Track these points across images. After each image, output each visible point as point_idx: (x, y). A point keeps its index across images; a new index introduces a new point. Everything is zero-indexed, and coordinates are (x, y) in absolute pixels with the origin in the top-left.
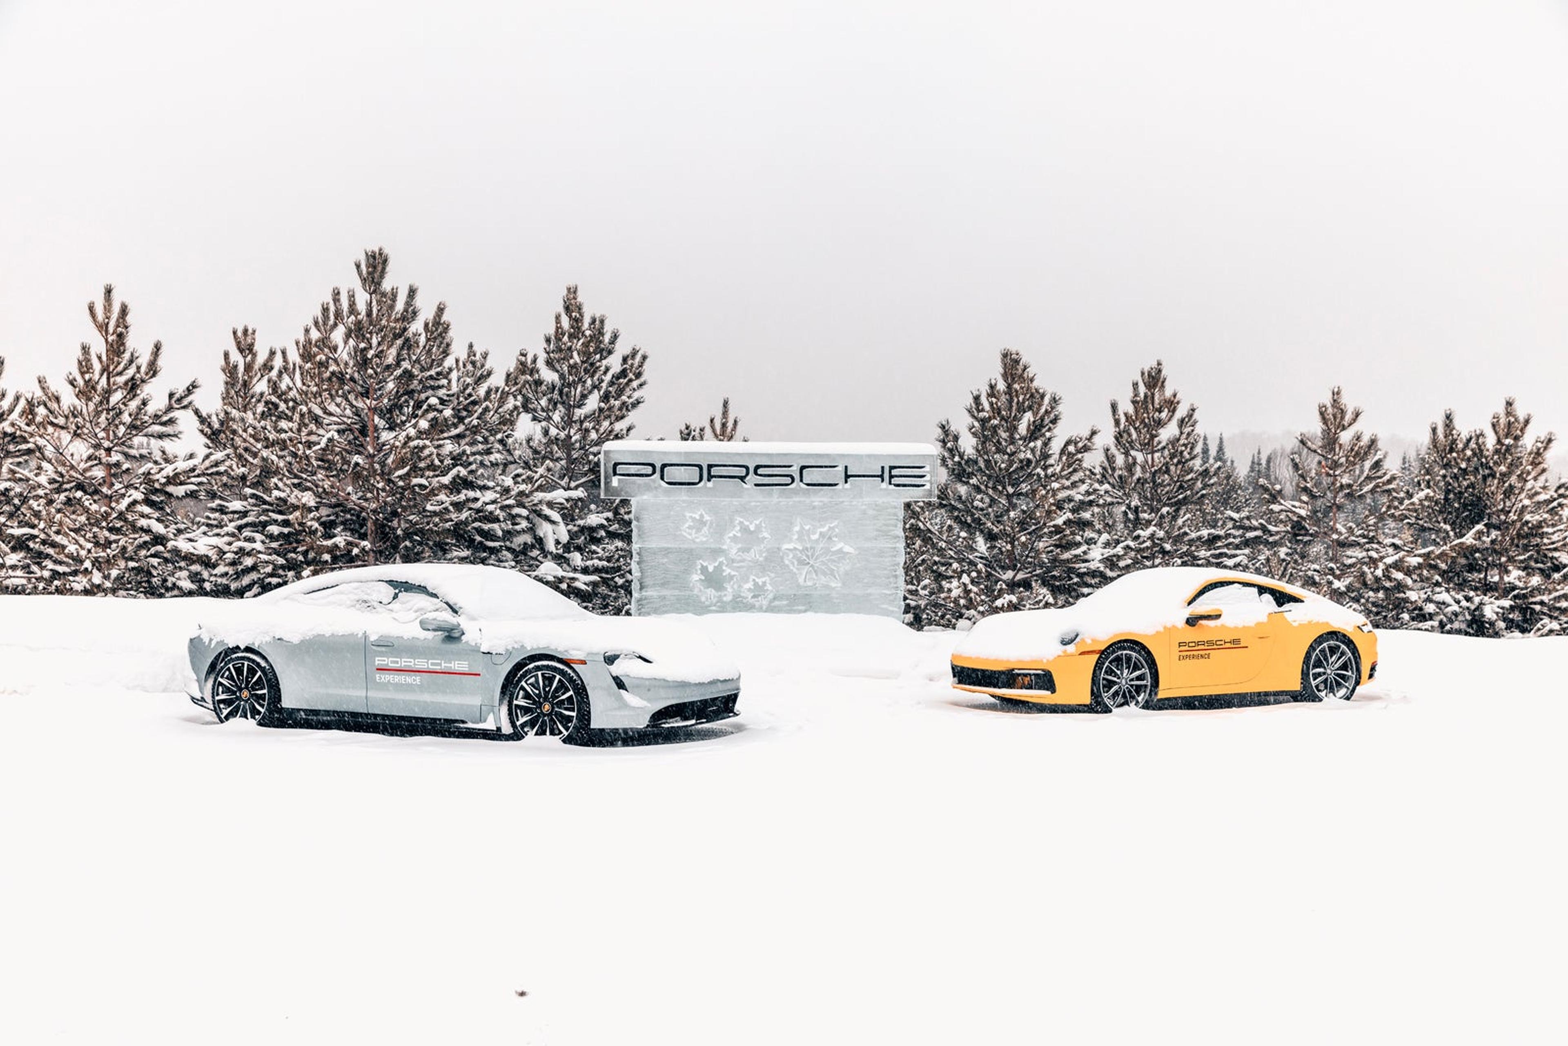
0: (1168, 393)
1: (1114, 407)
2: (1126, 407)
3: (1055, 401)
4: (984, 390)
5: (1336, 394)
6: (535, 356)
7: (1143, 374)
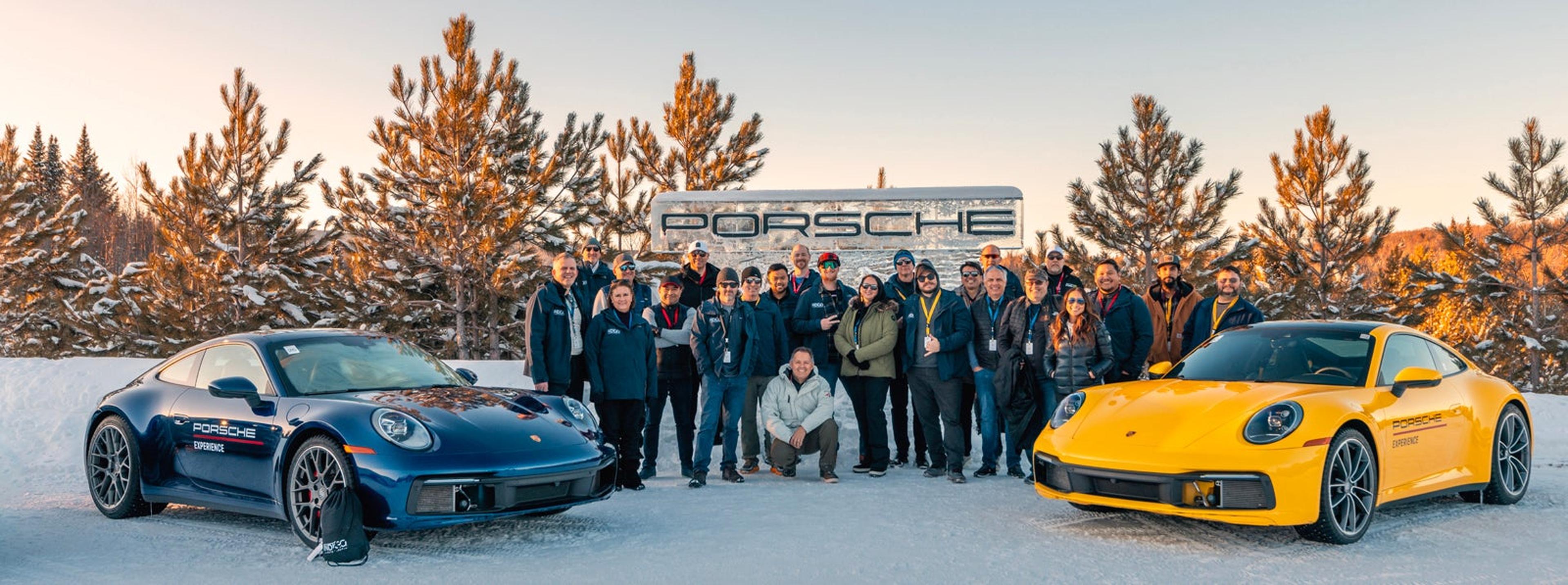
0: (1337, 139)
1: (1275, 160)
2: (1288, 157)
3: (1195, 147)
4: (1116, 141)
5: (1531, 127)
6: (646, 123)
7: (1308, 123)
